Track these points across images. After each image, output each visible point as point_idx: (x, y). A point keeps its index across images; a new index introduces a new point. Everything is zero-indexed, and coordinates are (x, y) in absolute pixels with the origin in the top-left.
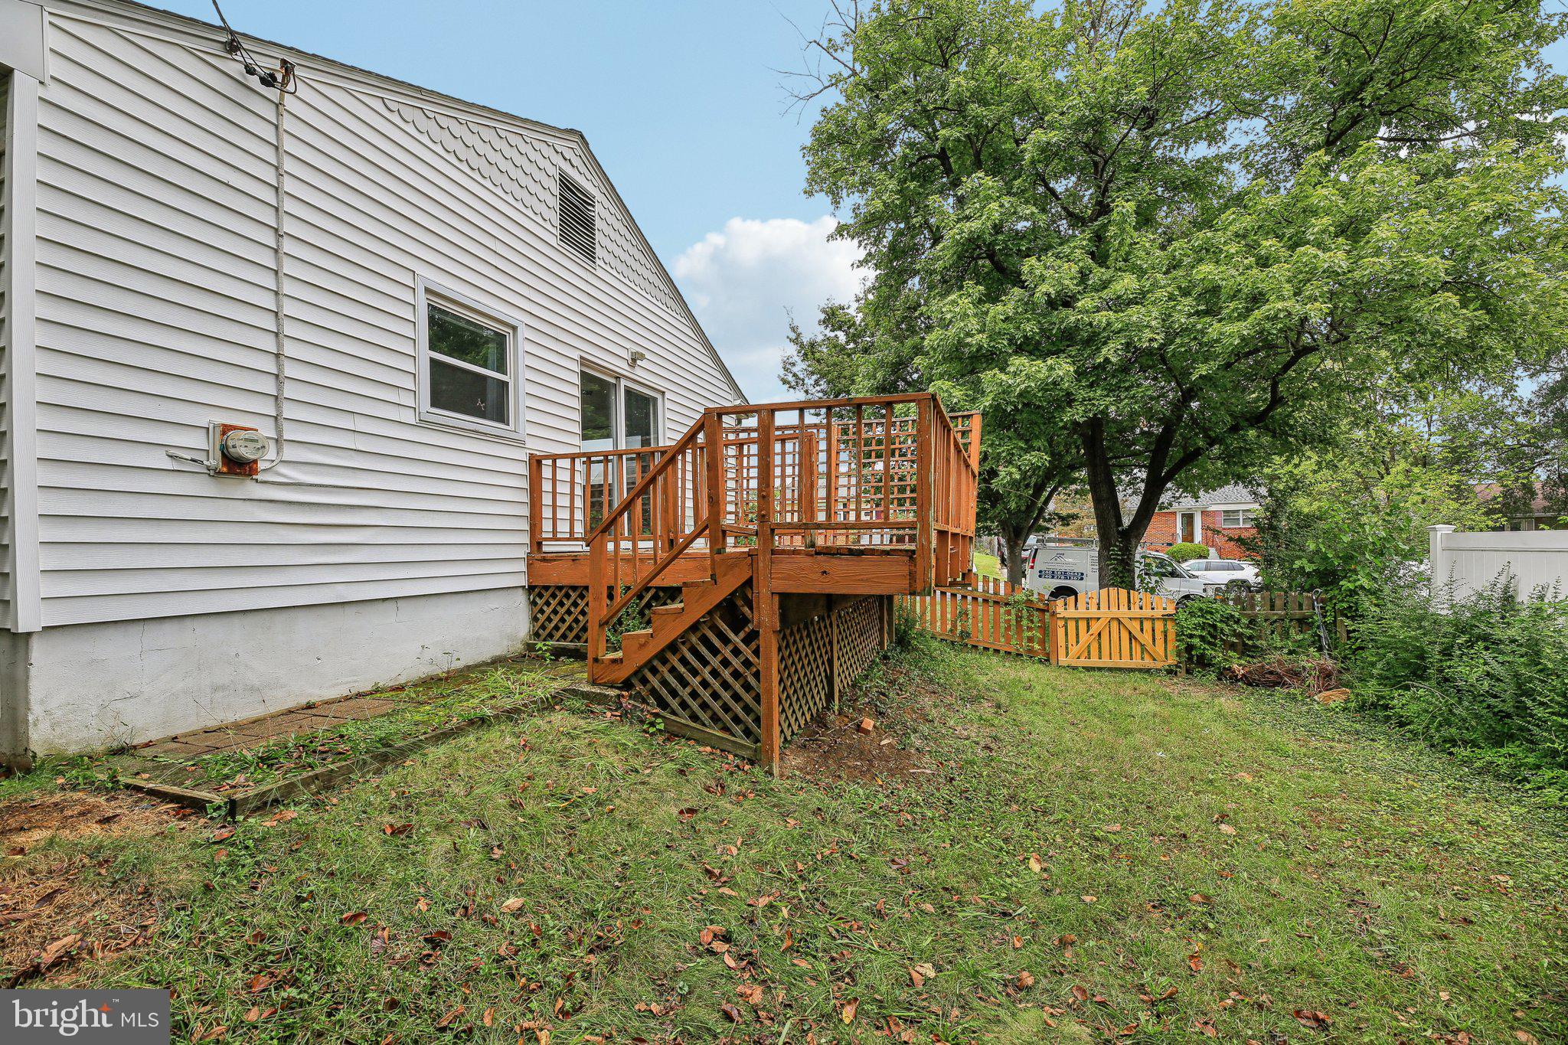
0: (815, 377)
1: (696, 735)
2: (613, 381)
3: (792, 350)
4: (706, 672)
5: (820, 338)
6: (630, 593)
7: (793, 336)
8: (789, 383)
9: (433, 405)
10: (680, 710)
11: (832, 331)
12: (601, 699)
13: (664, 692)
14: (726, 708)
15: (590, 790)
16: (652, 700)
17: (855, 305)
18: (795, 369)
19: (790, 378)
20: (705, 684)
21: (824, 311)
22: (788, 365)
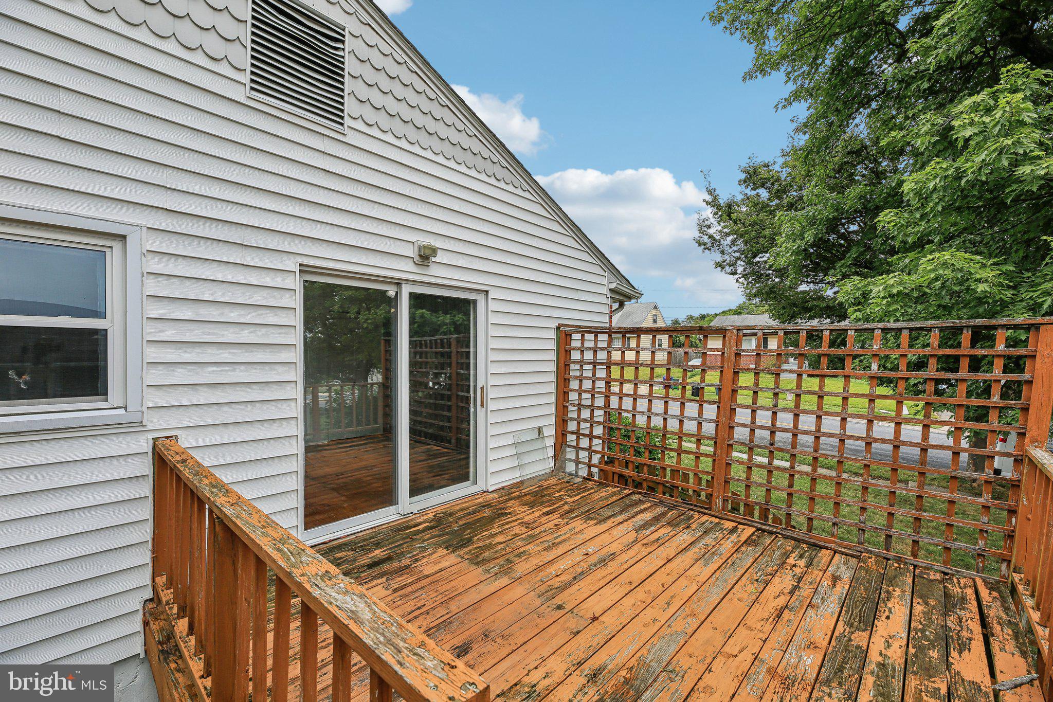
0: (731, 238)
3: (708, 212)
5: (739, 197)
7: (709, 198)
8: (705, 244)
11: (753, 189)
17: (781, 161)
18: (711, 231)
19: (706, 239)
21: (745, 171)
22: (703, 227)
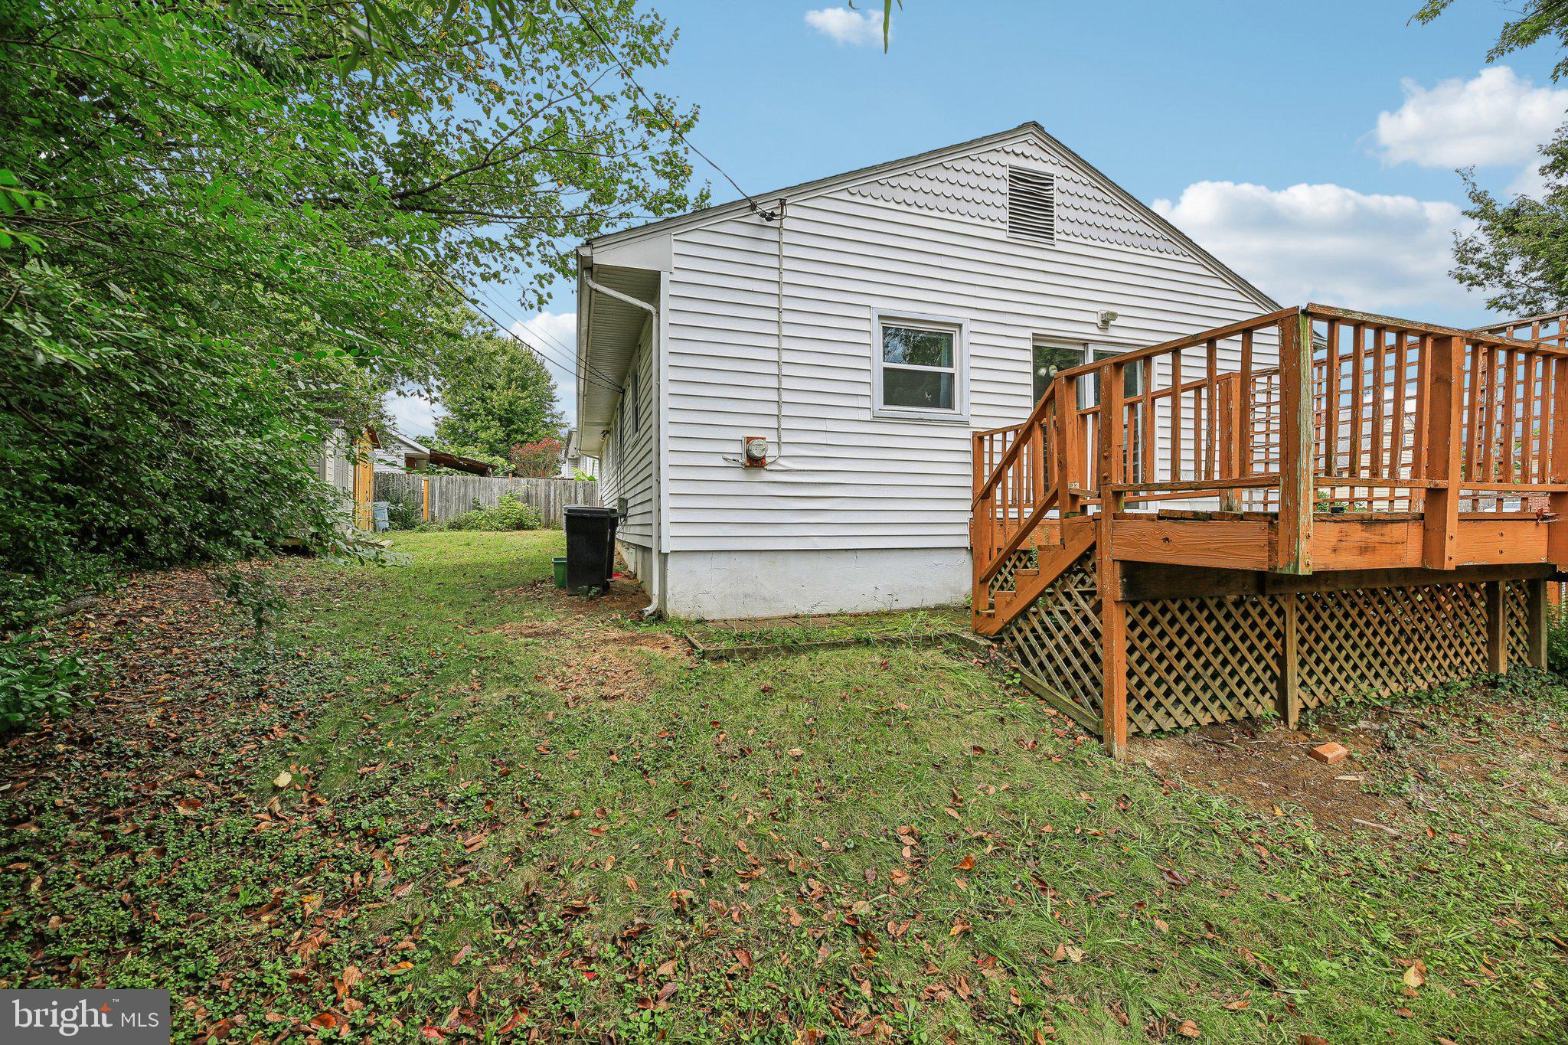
1: (1048, 697)
2: (1081, 348)
3: (1474, 228)
4: (1060, 637)
6: (1003, 552)
9: (886, 403)
10: (1038, 670)
12: (973, 646)
13: (1026, 650)
14: (1075, 675)
15: (903, 707)
16: (1017, 655)
18: (1482, 256)
20: (1058, 647)
22: (1466, 253)
